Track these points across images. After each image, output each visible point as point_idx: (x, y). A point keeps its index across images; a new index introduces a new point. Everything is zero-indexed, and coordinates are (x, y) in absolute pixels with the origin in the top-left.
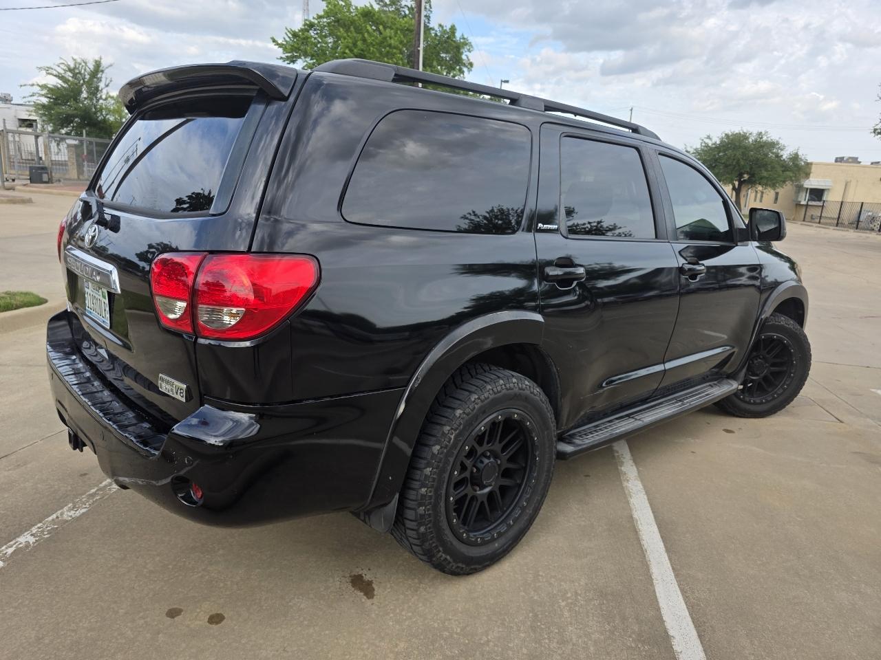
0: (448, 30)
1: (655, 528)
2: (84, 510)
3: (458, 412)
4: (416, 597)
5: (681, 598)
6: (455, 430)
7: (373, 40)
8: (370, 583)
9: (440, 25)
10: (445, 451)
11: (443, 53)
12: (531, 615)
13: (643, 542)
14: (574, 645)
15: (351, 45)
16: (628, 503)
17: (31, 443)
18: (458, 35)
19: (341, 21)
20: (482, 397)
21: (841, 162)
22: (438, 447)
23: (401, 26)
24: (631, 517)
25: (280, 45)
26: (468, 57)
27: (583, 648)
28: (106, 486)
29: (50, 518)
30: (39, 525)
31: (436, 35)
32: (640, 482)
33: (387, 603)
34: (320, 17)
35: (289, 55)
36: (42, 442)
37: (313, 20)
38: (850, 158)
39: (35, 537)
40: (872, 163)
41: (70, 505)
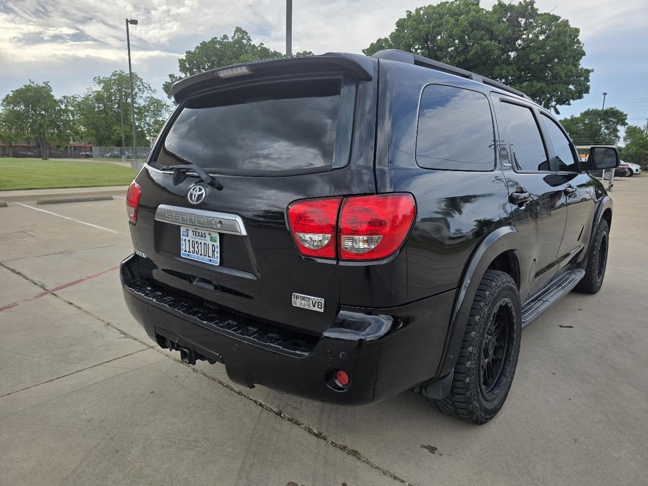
3: (482, 304)
10: (479, 334)
20: (492, 292)
22: (474, 333)
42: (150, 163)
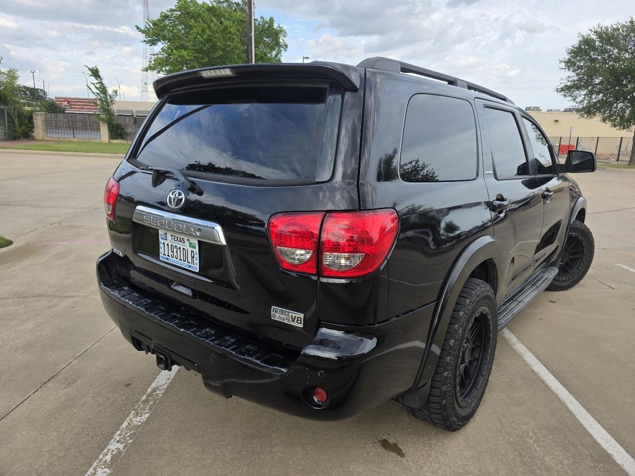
0: (268, 21)
1: (552, 377)
2: (147, 415)
3: (461, 313)
4: (433, 451)
5: (599, 426)
6: (462, 327)
7: (217, 28)
8: (395, 445)
9: (262, 17)
10: (457, 343)
11: (265, 37)
12: (516, 453)
13: (552, 389)
14: (557, 471)
15: (200, 32)
16: (524, 361)
17: (68, 363)
18: (275, 26)
19: (190, 14)
20: (472, 301)
21: (529, 110)
22: (453, 341)
23: (236, 18)
24: (533, 371)
25: (143, 32)
26: (284, 41)
27: (564, 472)
28: (152, 393)
29: (124, 425)
30: (118, 432)
31: (259, 24)
32: (522, 345)
33: (416, 459)
34: (172, 10)
35: (150, 39)
36: (75, 362)
37: (167, 13)
38: (535, 107)
39: (121, 443)
40: (548, 111)
41: (133, 412)
42: (130, 160)
